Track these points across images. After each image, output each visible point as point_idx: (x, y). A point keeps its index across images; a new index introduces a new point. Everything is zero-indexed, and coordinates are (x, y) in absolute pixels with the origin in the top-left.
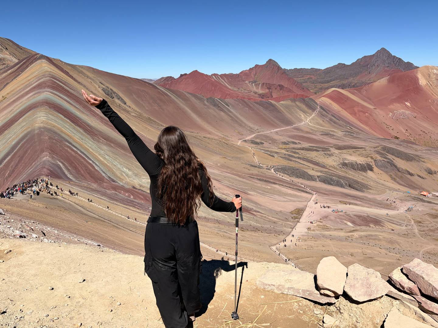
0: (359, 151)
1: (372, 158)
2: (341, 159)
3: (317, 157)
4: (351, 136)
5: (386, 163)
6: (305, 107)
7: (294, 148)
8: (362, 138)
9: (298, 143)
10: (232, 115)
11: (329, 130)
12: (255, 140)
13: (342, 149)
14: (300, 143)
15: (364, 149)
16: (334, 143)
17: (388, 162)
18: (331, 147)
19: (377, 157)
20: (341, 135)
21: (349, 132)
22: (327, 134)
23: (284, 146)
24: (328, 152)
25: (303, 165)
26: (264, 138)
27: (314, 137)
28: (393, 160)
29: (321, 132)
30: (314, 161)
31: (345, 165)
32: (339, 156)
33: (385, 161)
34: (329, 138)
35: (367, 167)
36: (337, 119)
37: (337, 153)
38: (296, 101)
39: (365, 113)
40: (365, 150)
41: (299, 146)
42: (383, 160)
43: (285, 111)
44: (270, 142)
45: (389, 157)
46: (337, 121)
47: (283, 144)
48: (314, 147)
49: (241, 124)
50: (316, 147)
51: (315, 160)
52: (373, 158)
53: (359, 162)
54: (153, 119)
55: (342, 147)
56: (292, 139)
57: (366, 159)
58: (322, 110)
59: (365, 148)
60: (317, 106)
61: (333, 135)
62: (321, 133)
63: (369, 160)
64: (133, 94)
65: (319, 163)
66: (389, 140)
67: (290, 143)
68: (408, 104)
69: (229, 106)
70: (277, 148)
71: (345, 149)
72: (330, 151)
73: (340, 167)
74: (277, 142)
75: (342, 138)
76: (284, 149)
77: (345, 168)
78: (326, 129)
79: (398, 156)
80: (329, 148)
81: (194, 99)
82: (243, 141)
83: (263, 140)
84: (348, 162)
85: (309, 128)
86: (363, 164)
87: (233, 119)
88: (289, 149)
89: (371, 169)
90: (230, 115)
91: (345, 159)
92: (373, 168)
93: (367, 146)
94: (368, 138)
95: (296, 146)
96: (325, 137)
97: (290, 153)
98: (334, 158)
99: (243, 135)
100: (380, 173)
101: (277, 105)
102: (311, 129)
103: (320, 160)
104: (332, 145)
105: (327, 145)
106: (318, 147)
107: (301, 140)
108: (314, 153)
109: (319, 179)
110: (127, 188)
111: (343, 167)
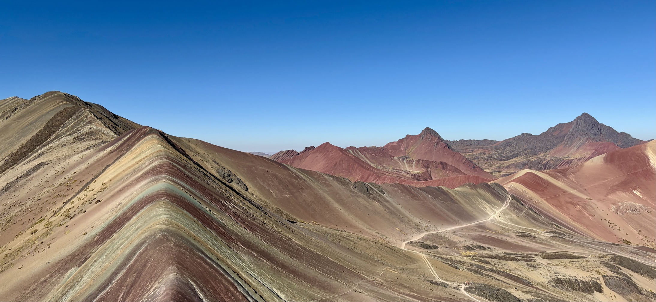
0: (577, 261)
1: (599, 273)
2: (553, 272)
3: (517, 269)
4: (561, 239)
5: (622, 281)
6: (490, 196)
7: (482, 256)
8: (578, 242)
9: (488, 248)
10: (389, 206)
11: (527, 229)
12: (426, 243)
13: (552, 259)
14: (491, 249)
15: (584, 259)
16: (539, 249)
17: (624, 280)
18: (535, 255)
19: (606, 272)
20: (546, 237)
21: (557, 233)
22: (526, 236)
23: (468, 253)
24: (532, 263)
25: (500, 282)
26: (438, 240)
27: (509, 240)
28: (630, 277)
29: (518, 232)
30: (514, 276)
31: (559, 282)
32: (549, 269)
33: (619, 278)
34: (530, 242)
35: (592, 287)
36: (537, 214)
37: (546, 264)
38: (477, 188)
39: (574, 205)
40: (587, 261)
41: (489, 253)
42: (616, 277)
43: (462, 202)
44: (447, 246)
45: (624, 272)
46: (538, 217)
47: (466, 249)
48: (511, 254)
49: (402, 219)
50: (514, 254)
51: (515, 274)
52: (601, 274)
53: (580, 278)
55: (552, 255)
56: (477, 241)
57: (590, 275)
58: (514, 201)
59: (586, 258)
60: (507, 195)
61: (535, 237)
62: (517, 234)
63: (596, 276)
64: (257, 177)
65: (522, 279)
66: (619, 245)
67: (476, 247)
68: (637, 193)
69: (384, 193)
70: (458, 255)
71: (556, 258)
72: (534, 260)
73: (553, 286)
74: (456, 245)
75: (550, 242)
76: (469, 256)
77: (560, 287)
78: (523, 229)
79: (637, 270)
80: (533, 256)
81: (336, 183)
82: (408, 243)
83: (436, 242)
84: (564, 277)
85: (500, 227)
86: (587, 282)
87: (391, 212)
88: (475, 256)
89: (600, 290)
90: (386, 206)
92: (603, 288)
93: (587, 255)
94: (587, 243)
95: (485, 252)
96: (524, 240)
97: (477, 263)
98: (541, 272)
99: (406, 234)
100: (613, 297)
101: (451, 192)
102: (502, 228)
103: (521, 274)
104: (537, 253)
105: (529, 252)
106: (517, 254)
107: (491, 244)
108: (512, 264)
111: (557, 285)
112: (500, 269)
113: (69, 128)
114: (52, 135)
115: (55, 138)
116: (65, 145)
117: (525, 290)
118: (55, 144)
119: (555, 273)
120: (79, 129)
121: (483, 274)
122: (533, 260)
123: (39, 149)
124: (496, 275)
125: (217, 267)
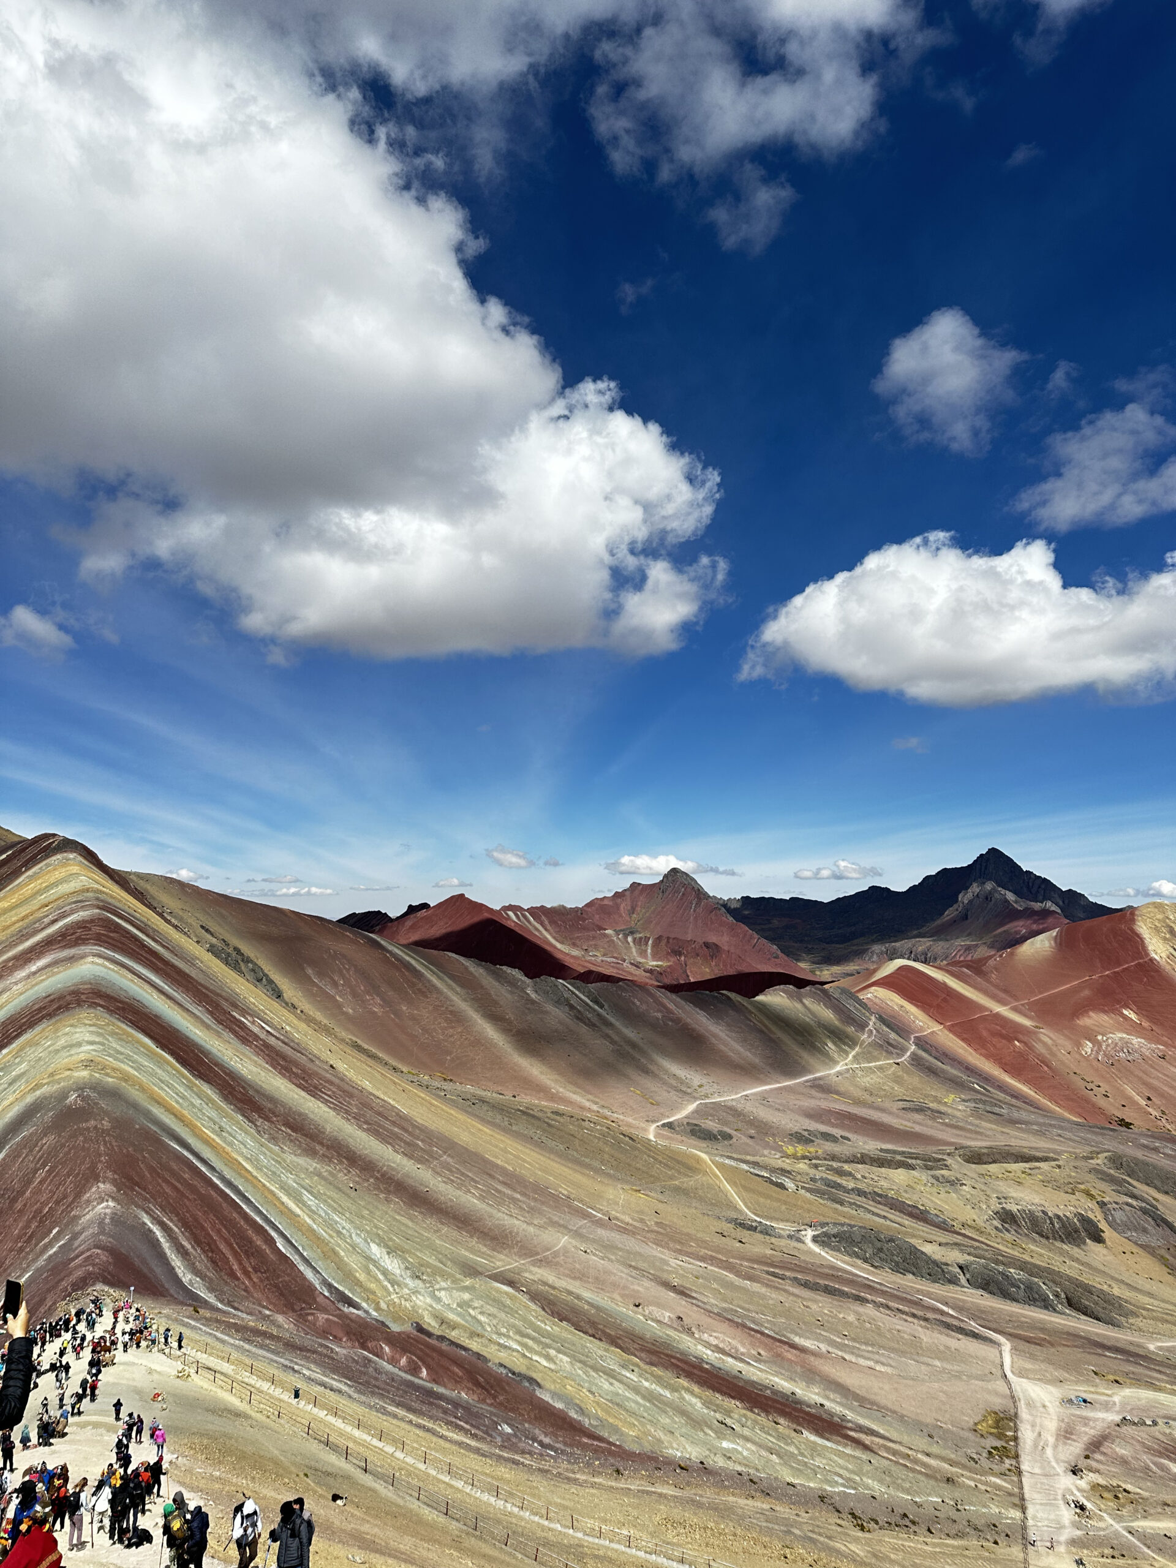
0: (1039, 1168)
1: (1088, 1194)
2: (993, 1196)
3: (912, 1187)
4: (995, 1117)
5: (1139, 1213)
6: (830, 1016)
7: (833, 1158)
9: (842, 1136)
10: (613, 1038)
11: (921, 1093)
12: (702, 1125)
13: (985, 1163)
14: (849, 1140)
15: (1054, 1163)
16: (952, 1140)
17: (1145, 1211)
18: (949, 1154)
19: (1104, 1192)
20: (962, 1113)
22: (920, 1110)
23: (800, 1149)
24: (945, 1173)
25: (882, 1221)
26: (730, 1118)
27: (886, 1119)
28: (1154, 1202)
29: (901, 1100)
30: (909, 1206)
31: (1007, 1218)
32: (984, 1187)
33: (1135, 1208)
34: (930, 1123)
35: (1081, 1230)
36: (934, 1056)
37: (975, 1175)
38: (803, 996)
39: (1010, 1039)
40: (1059, 1167)
41: (846, 1149)
42: (1127, 1204)
43: (773, 1028)
44: (752, 1132)
45: (1141, 1193)
46: (940, 1066)
47: (794, 1139)
48: (895, 1152)
49: (646, 1067)
50: (903, 1153)
51: (911, 1200)
52: (1092, 1197)
53: (1052, 1209)
54: (366, 1046)
55: (984, 1154)
56: (817, 1121)
57: (1073, 1200)
58: (885, 1029)
59: (1056, 1159)
60: (867, 1014)
61: (940, 1113)
62: (901, 1104)
63: (1083, 1201)
64: (306, 966)
65: (928, 1212)
66: (1115, 1130)
67: (815, 1136)
68: (1130, 1014)
69: (602, 1007)
70: (780, 1155)
71: (994, 1162)
72: (947, 1167)
73: (998, 1229)
74: (772, 1131)
75: (973, 1125)
76: (804, 1157)
77: (1014, 1232)
78: (911, 1093)
79: (1166, 1188)
80: (945, 1157)
81: (490, 982)
82: (664, 1125)
83: (727, 1124)
84: (1019, 1207)
85: (860, 1087)
86: (1067, 1217)
87: (619, 1050)
88: (817, 1158)
89: (1098, 1238)
90: (608, 1036)
91: (1005, 1198)
92: (1102, 1231)
93: (1059, 1153)
94: (1048, 1125)
95: (836, 1149)
96: (917, 1117)
97: (825, 1176)
98: (967, 1196)
99: (658, 1104)
100: (1128, 1252)
101: (747, 1006)
102: (866, 1090)
103: (925, 1201)
104: (949, 1149)
105: (934, 1149)
106: (909, 1153)
107: (849, 1129)
108: (900, 1176)
109: (968, 1276)
110: (399, 1333)
111: (1006, 1225)
112: (876, 1190)
117: (944, 1241)
119: (998, 1198)
121: (841, 1203)
124: (871, 1203)
125: (221, 1186)
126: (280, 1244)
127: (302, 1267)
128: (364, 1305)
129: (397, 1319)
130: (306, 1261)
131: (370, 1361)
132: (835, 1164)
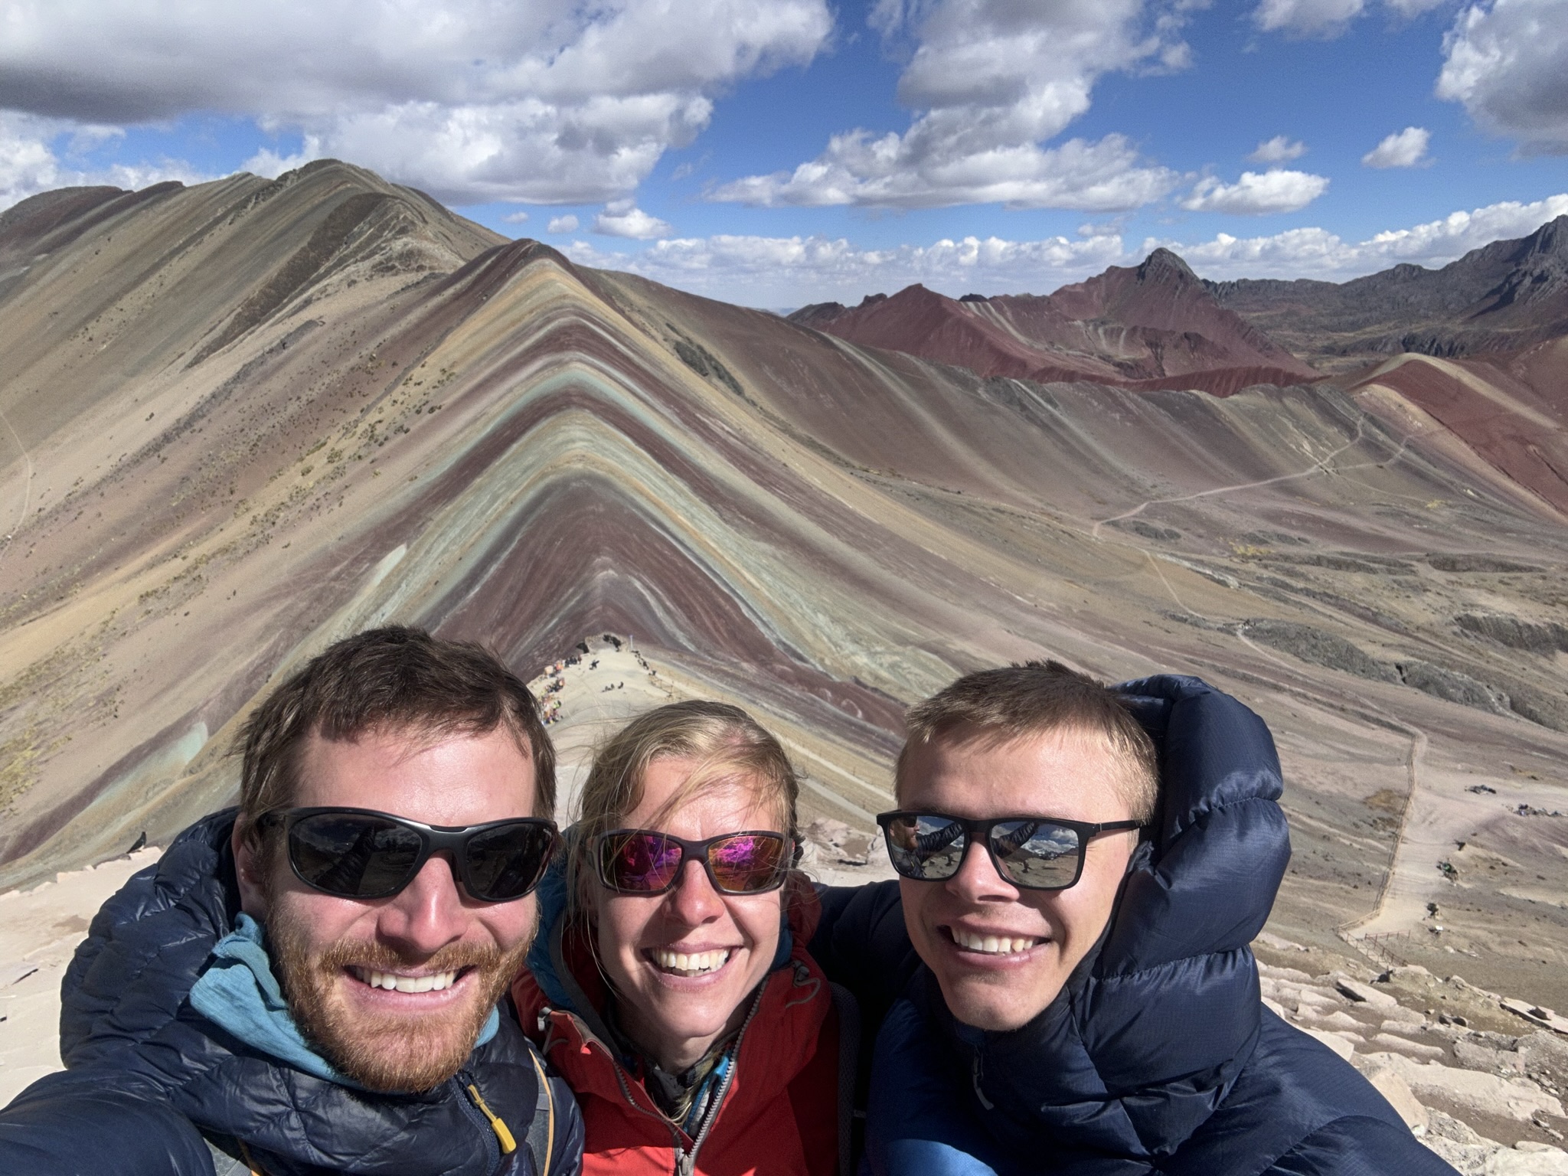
0: (1519, 578)
2: (1458, 603)
3: (1369, 591)
4: (1483, 525)
6: (1314, 416)
7: (1287, 558)
8: (1527, 534)
9: (1300, 539)
10: (1066, 437)
11: (1401, 499)
12: (1151, 524)
13: (1458, 571)
14: (1306, 541)
15: (1538, 574)
16: (1426, 547)
18: (1419, 560)
20: (1448, 519)
21: (1475, 509)
22: (1397, 515)
23: (1252, 550)
24: (1410, 578)
25: (1327, 620)
26: (1179, 518)
27: (1354, 523)
29: (1376, 504)
30: (1361, 607)
31: (1470, 624)
32: (1449, 594)
34: (1404, 528)
35: (1552, 639)
36: (1428, 461)
37: (1443, 582)
38: (1285, 395)
39: (1524, 442)
40: (1544, 578)
41: (1303, 551)
43: (1243, 429)
44: (1201, 531)
46: (1429, 469)
47: (1247, 540)
48: (1356, 556)
49: (1097, 467)
50: (1365, 557)
51: (1365, 602)
53: (1524, 619)
55: (1458, 561)
56: (1276, 524)
57: (1551, 610)
58: (1375, 430)
59: (1543, 570)
60: (1355, 412)
61: (1420, 518)
62: (1377, 509)
64: (763, 363)
65: (1381, 614)
67: (1271, 538)
69: (1055, 406)
70: (1227, 554)
71: (1469, 570)
72: (1414, 573)
74: (1223, 531)
75: (1455, 532)
76: (1254, 557)
77: (1474, 637)
78: (1389, 496)
80: (1414, 563)
81: (943, 380)
82: (1109, 523)
83: (1175, 524)
84: (1486, 615)
85: (1333, 490)
86: (1540, 628)
87: (1071, 450)
88: (1269, 558)
90: (1059, 436)
91: (1472, 605)
93: (1550, 564)
94: (1547, 536)
95: (1291, 550)
96: (1390, 521)
97: (1273, 575)
98: (1429, 601)
99: (1106, 503)
101: (1220, 407)
102: (1338, 494)
103: (1381, 603)
104: (1420, 555)
105: (1404, 554)
106: (1372, 557)
107: (1309, 531)
108: (1358, 580)
109: (1405, 674)
110: (841, 684)
111: (1467, 631)
112: (1328, 591)
113: (361, 243)
114: (328, 260)
115: (335, 266)
116: (354, 282)
117: (1389, 641)
118: (335, 278)
119: (1464, 605)
120: (383, 245)
121: (1286, 601)
122: (1412, 571)
123: (304, 291)
124: (1319, 603)
125: (695, 562)
126: (744, 610)
127: (762, 629)
128: (812, 660)
129: (838, 672)
130: (764, 623)
131: (815, 701)
132: (1287, 565)
